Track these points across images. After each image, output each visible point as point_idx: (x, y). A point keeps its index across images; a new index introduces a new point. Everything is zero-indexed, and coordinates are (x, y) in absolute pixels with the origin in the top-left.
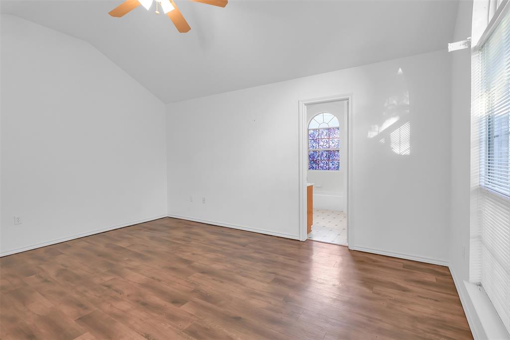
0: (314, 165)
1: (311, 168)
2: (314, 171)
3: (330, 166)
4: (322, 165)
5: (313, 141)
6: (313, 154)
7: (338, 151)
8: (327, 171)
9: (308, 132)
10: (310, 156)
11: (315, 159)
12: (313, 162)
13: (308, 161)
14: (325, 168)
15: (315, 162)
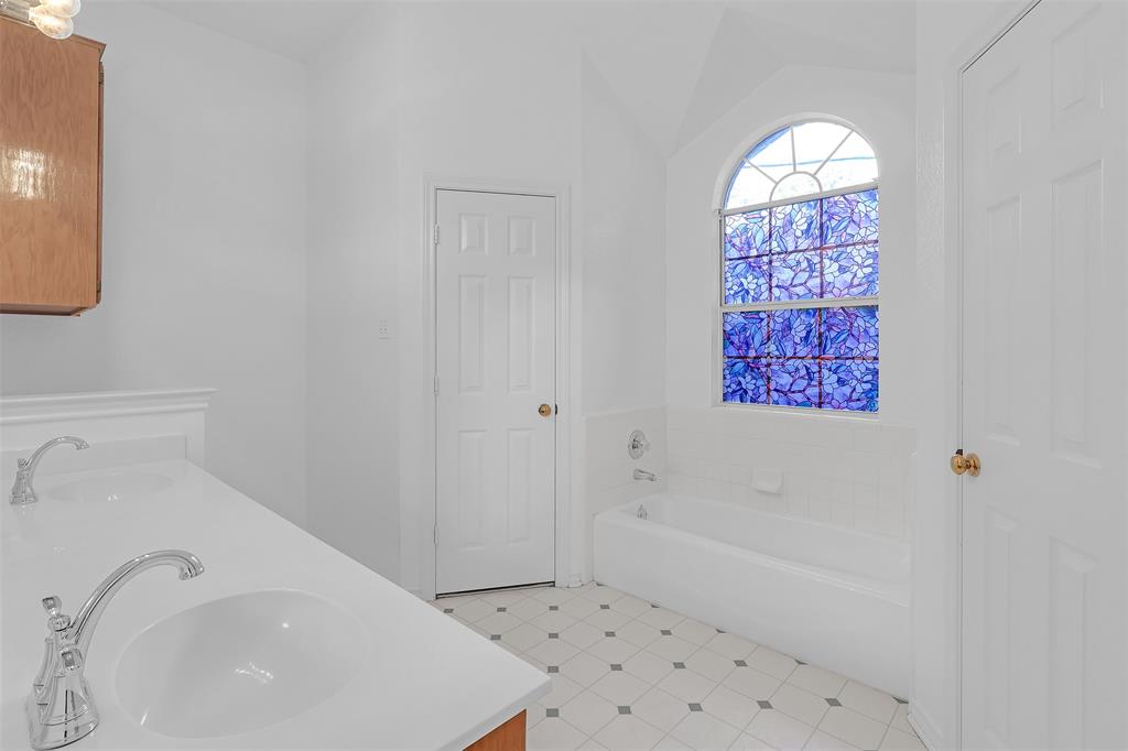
0: (748, 382)
1: (734, 393)
2: (748, 408)
3: (828, 389)
4: (785, 380)
5: (742, 266)
6: (744, 329)
7: (871, 311)
8: (811, 413)
9: (722, 225)
10: (727, 337)
11: (752, 353)
12: (740, 366)
13: (720, 363)
14: (799, 397)
15: (752, 367)
